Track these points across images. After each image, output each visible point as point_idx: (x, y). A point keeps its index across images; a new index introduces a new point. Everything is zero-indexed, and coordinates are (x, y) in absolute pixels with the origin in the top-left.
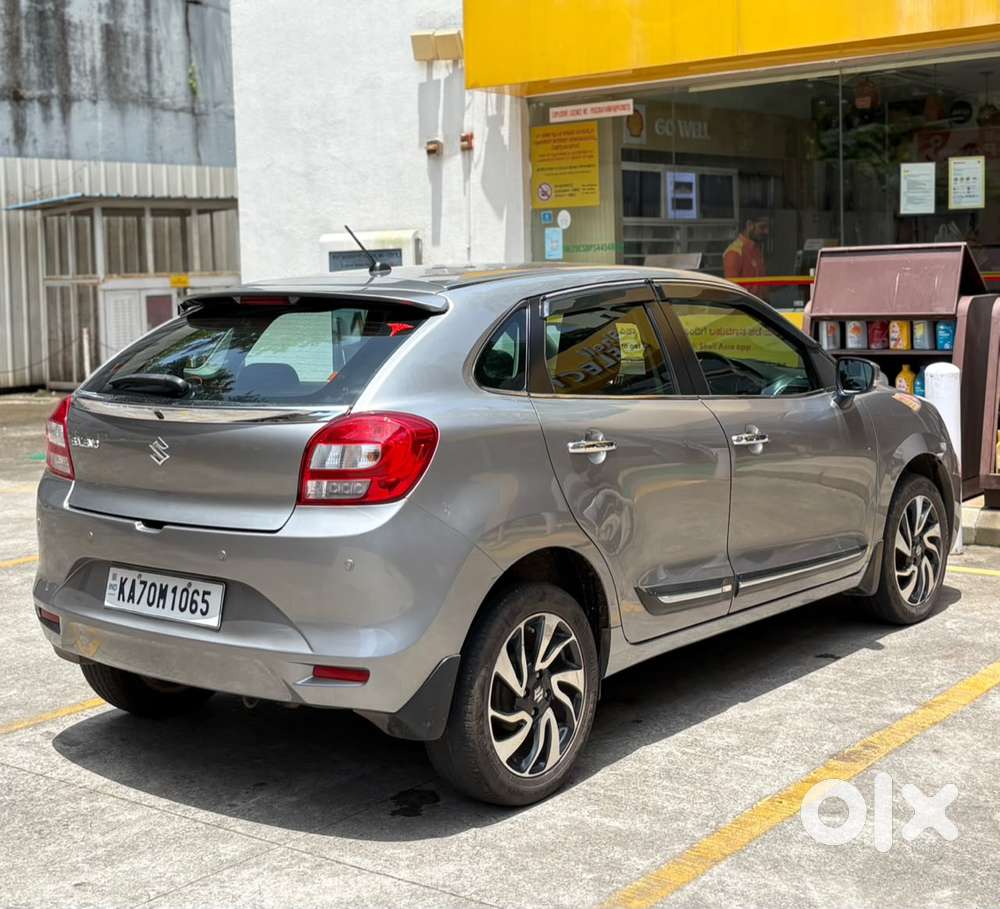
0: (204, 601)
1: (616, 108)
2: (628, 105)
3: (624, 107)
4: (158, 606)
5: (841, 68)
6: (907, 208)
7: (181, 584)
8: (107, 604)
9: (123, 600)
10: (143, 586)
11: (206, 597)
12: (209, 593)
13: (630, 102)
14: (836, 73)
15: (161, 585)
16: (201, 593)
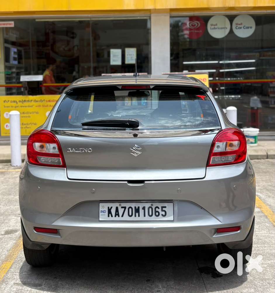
0: (162, 210)
1: (7, 24)
2: (12, 24)
3: (10, 24)
4: (135, 216)
5: (90, 18)
6: (113, 63)
7: (147, 205)
8: (100, 219)
9: (112, 216)
10: (123, 209)
11: (164, 209)
12: (165, 207)
13: (13, 22)
14: (89, 19)
15: (135, 207)
16: (160, 208)
